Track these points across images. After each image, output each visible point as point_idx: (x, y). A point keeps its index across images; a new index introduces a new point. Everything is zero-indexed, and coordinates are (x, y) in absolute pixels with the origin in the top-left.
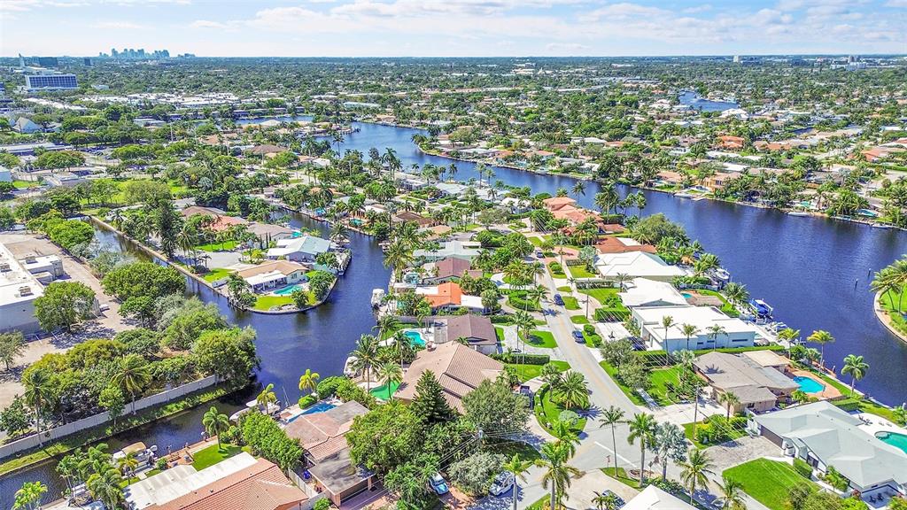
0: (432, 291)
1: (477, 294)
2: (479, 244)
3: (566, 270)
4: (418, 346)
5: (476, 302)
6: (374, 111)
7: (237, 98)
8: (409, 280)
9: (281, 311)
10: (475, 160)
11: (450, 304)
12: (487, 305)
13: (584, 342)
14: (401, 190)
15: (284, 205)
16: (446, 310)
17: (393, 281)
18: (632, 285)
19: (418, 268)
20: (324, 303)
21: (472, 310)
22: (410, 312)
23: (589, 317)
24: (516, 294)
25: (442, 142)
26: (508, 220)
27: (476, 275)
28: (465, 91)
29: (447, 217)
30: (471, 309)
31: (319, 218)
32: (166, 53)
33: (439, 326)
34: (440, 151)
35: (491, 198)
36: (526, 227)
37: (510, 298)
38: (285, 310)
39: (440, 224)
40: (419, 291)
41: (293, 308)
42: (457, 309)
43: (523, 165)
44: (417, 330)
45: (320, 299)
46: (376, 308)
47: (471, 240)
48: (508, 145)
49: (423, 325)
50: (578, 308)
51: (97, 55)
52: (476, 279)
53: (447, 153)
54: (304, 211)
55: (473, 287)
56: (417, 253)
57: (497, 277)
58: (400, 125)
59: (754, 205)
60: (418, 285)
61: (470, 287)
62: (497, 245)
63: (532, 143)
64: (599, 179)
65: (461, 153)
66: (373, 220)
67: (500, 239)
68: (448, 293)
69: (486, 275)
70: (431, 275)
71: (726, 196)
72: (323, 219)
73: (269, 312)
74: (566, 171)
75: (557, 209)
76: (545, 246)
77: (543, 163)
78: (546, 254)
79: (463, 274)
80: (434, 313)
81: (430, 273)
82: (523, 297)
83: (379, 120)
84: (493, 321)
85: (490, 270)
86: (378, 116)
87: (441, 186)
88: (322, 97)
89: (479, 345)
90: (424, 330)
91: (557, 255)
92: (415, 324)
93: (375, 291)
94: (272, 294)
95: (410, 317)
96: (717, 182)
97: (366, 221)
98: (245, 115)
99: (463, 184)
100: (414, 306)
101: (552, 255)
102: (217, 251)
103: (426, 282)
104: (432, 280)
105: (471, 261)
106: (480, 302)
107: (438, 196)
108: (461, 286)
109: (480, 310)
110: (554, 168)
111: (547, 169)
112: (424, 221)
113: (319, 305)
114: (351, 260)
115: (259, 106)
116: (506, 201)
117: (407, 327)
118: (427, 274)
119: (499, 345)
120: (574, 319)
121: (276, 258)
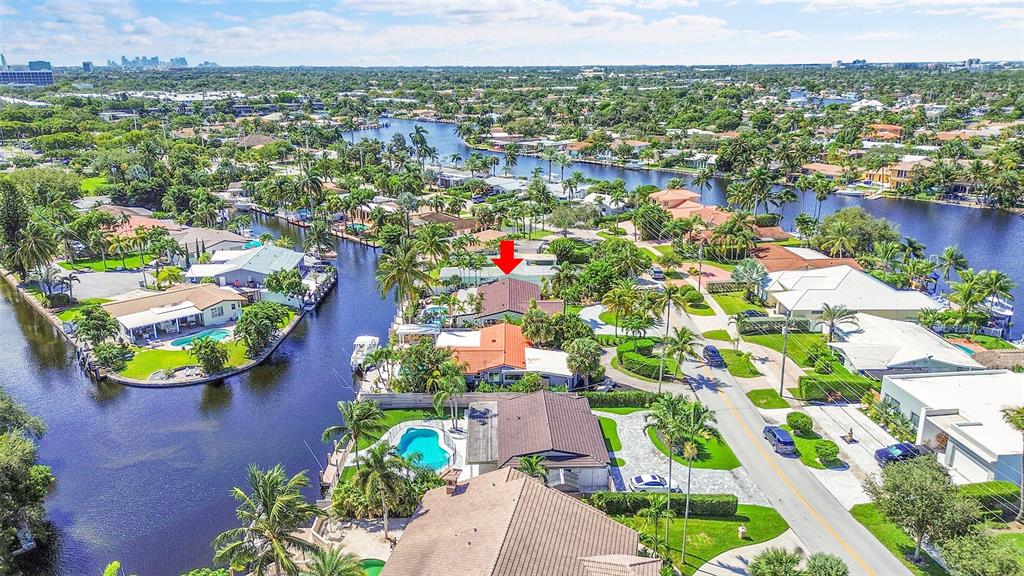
0: (471, 339)
1: (555, 345)
2: (553, 257)
3: (709, 300)
4: (426, 478)
5: (555, 362)
6: (411, 106)
7: (243, 95)
8: (429, 319)
9: (171, 381)
10: (540, 154)
11: (504, 367)
12: (578, 370)
13: (796, 454)
14: (433, 187)
15: (254, 206)
16: (496, 379)
17: (399, 320)
18: (855, 328)
19: (446, 298)
20: (261, 364)
21: (548, 381)
22: (420, 386)
23: (786, 394)
24: (631, 345)
25: (495, 135)
26: (597, 224)
27: (553, 310)
28: (524, 89)
29: (500, 219)
30: (545, 377)
31: (301, 223)
32: (183, 61)
33: (480, 416)
34: (493, 145)
35: (567, 195)
36: (625, 234)
37: (620, 354)
38: (181, 377)
39: (489, 228)
40: (445, 340)
41: (196, 374)
42: (518, 377)
43: (607, 158)
44: (434, 425)
45: (257, 355)
46: (359, 373)
47: (540, 251)
48: (583, 137)
49: (447, 412)
50: (756, 373)
51: (106, 65)
52: (554, 316)
53: (502, 147)
54: (281, 214)
55: (548, 332)
56: (447, 272)
57: (590, 313)
58: (442, 120)
59: (963, 204)
60: (444, 328)
61: (543, 332)
62: (583, 259)
63: (614, 135)
64: (717, 173)
65: (520, 147)
66: (381, 223)
67: (586, 251)
68: (500, 344)
69: (570, 310)
70: (469, 309)
71: (916, 192)
72: (306, 224)
73: (146, 382)
74: (669, 164)
75: (675, 207)
76: (666, 262)
77: (636, 156)
78: (668, 274)
79: (527, 307)
80: (471, 387)
81: (466, 306)
82: (645, 352)
83: (416, 115)
84: (595, 403)
85: (576, 301)
86: (415, 112)
87: (491, 181)
88: (349, 94)
89: (568, 470)
90: (448, 424)
91: (687, 276)
92: (429, 411)
93: (361, 340)
94: (167, 345)
95: (421, 396)
96: (900, 173)
97: (370, 225)
98: (246, 112)
99: (526, 179)
100: (429, 372)
101: (679, 276)
102: (114, 270)
103: (460, 322)
104: (470, 319)
105: (542, 285)
106: (565, 364)
107: (488, 192)
108: (524, 330)
109: (564, 379)
110: (652, 162)
111: (642, 163)
112: (463, 224)
113: (249, 369)
114: (335, 285)
115: (267, 101)
116: (591, 198)
117: (413, 418)
118: (462, 309)
119: (613, 463)
120: (756, 397)
121: (197, 280)
